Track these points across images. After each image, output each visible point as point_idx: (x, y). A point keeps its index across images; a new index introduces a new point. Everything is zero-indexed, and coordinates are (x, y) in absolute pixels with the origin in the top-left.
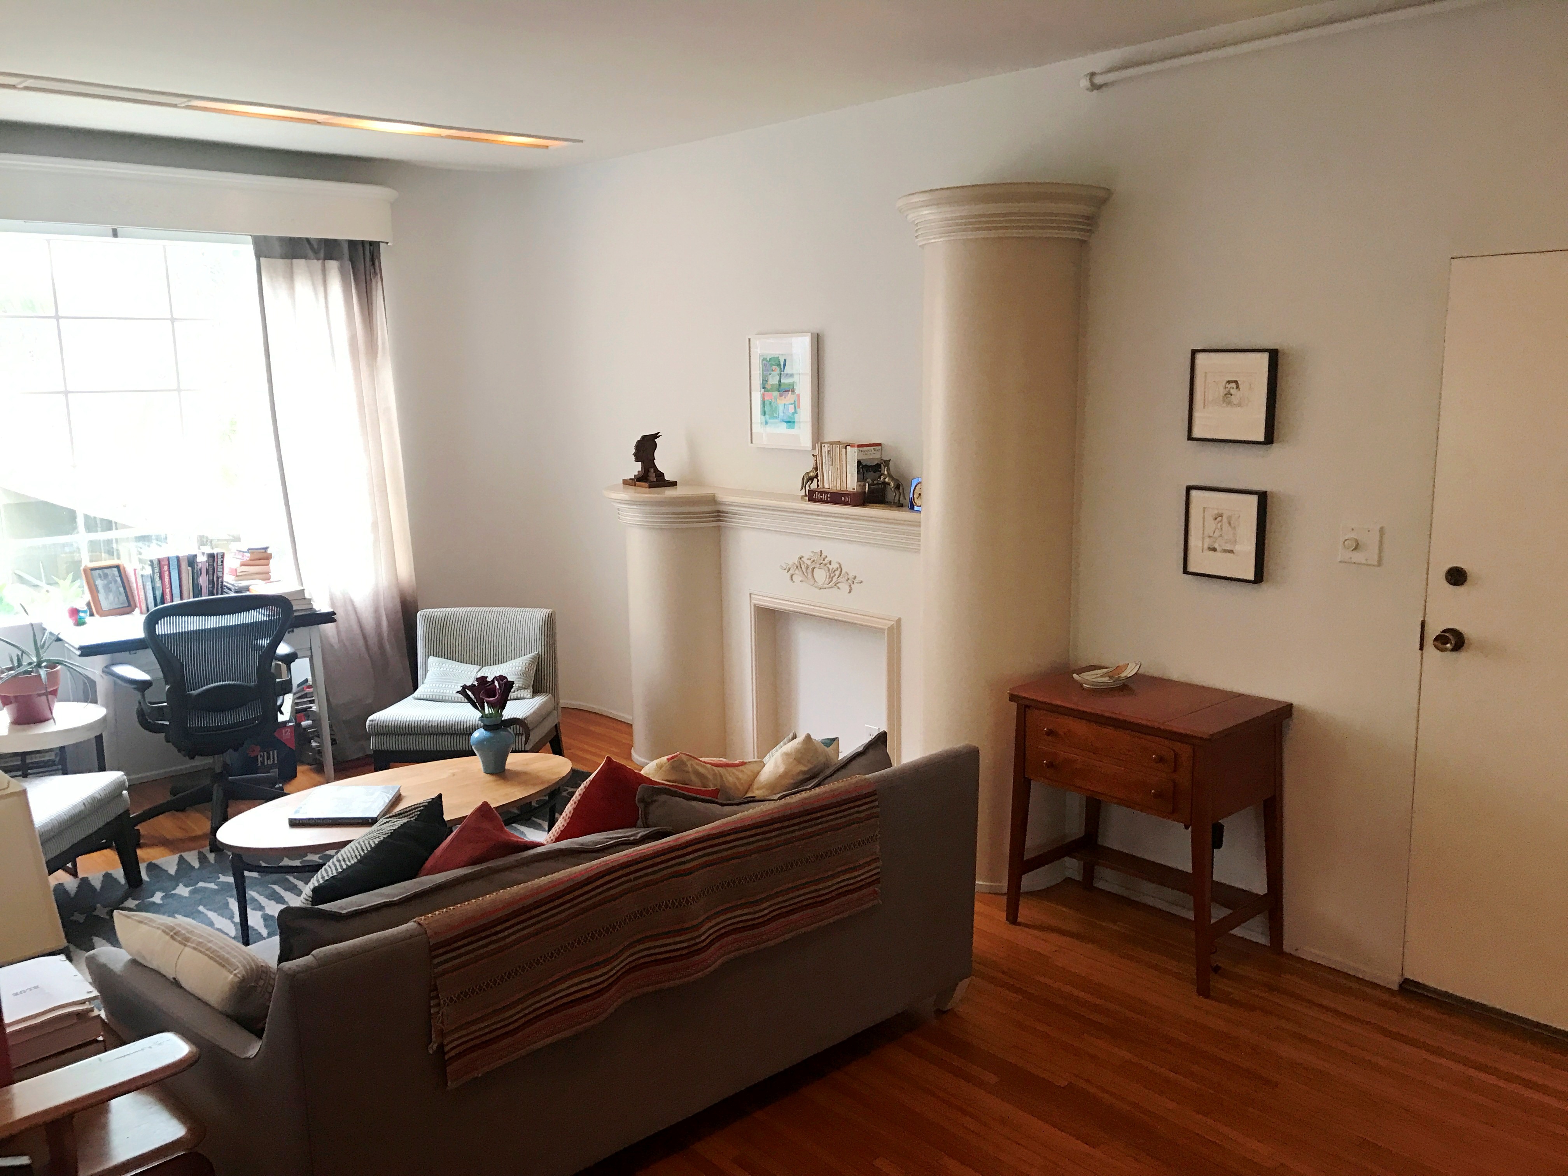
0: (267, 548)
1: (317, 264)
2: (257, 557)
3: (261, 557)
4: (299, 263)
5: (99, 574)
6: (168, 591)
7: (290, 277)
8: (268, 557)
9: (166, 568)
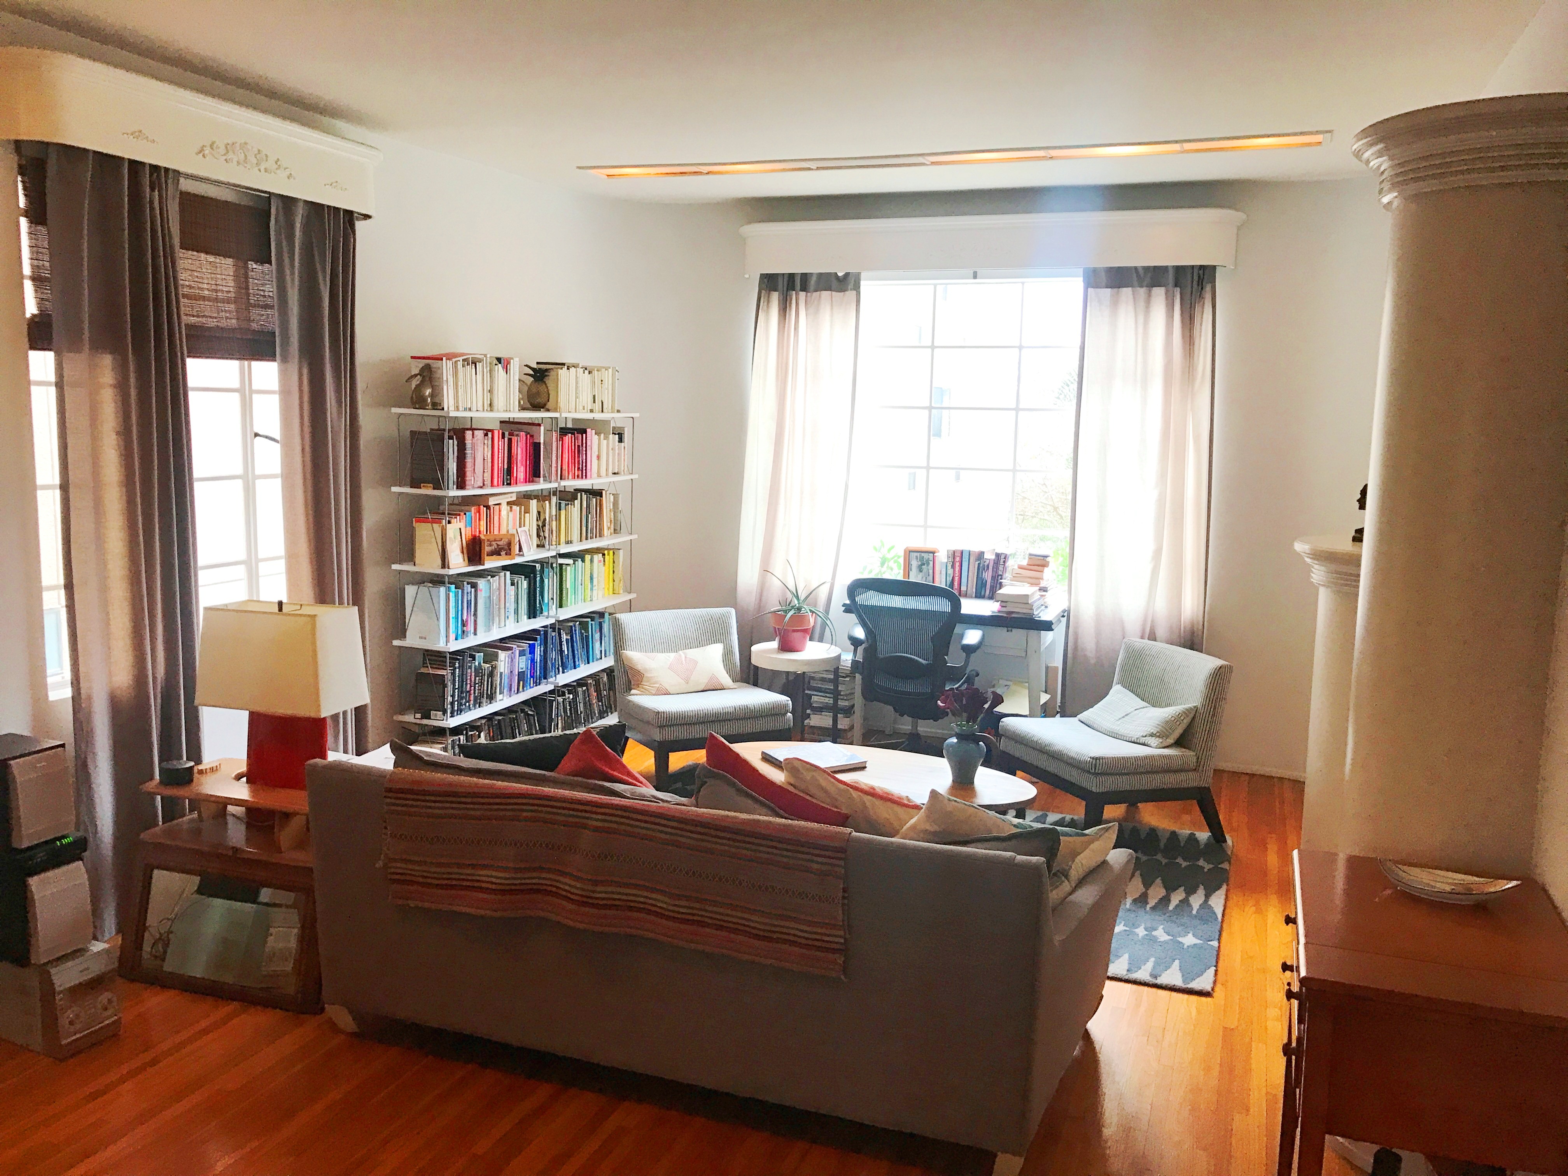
0: (1046, 557)
1: (1142, 291)
2: (1034, 563)
3: (1039, 563)
4: (1127, 292)
5: (917, 557)
6: (957, 579)
7: (1115, 303)
8: (1045, 565)
9: (958, 559)
